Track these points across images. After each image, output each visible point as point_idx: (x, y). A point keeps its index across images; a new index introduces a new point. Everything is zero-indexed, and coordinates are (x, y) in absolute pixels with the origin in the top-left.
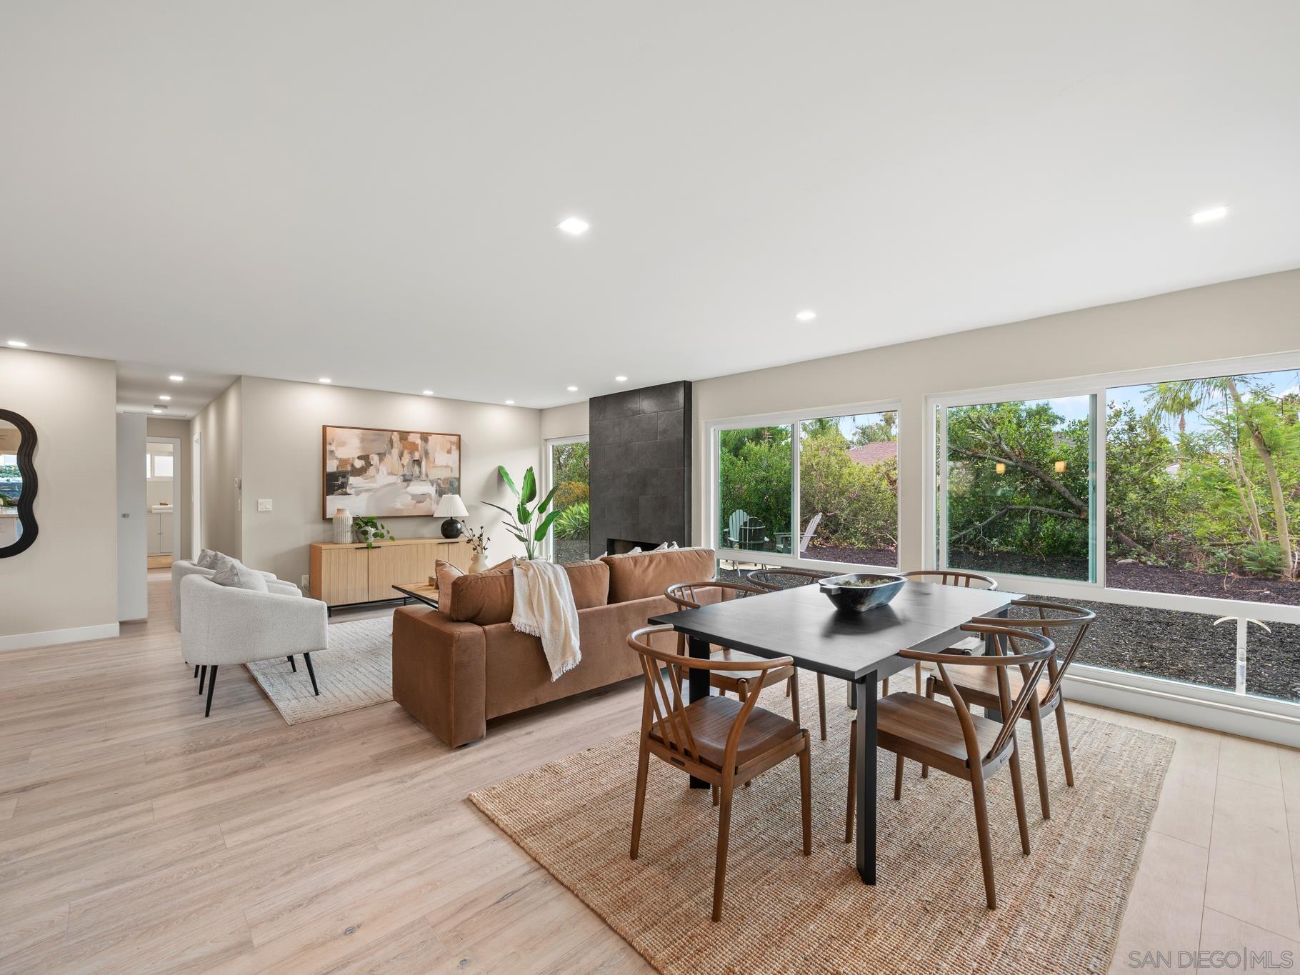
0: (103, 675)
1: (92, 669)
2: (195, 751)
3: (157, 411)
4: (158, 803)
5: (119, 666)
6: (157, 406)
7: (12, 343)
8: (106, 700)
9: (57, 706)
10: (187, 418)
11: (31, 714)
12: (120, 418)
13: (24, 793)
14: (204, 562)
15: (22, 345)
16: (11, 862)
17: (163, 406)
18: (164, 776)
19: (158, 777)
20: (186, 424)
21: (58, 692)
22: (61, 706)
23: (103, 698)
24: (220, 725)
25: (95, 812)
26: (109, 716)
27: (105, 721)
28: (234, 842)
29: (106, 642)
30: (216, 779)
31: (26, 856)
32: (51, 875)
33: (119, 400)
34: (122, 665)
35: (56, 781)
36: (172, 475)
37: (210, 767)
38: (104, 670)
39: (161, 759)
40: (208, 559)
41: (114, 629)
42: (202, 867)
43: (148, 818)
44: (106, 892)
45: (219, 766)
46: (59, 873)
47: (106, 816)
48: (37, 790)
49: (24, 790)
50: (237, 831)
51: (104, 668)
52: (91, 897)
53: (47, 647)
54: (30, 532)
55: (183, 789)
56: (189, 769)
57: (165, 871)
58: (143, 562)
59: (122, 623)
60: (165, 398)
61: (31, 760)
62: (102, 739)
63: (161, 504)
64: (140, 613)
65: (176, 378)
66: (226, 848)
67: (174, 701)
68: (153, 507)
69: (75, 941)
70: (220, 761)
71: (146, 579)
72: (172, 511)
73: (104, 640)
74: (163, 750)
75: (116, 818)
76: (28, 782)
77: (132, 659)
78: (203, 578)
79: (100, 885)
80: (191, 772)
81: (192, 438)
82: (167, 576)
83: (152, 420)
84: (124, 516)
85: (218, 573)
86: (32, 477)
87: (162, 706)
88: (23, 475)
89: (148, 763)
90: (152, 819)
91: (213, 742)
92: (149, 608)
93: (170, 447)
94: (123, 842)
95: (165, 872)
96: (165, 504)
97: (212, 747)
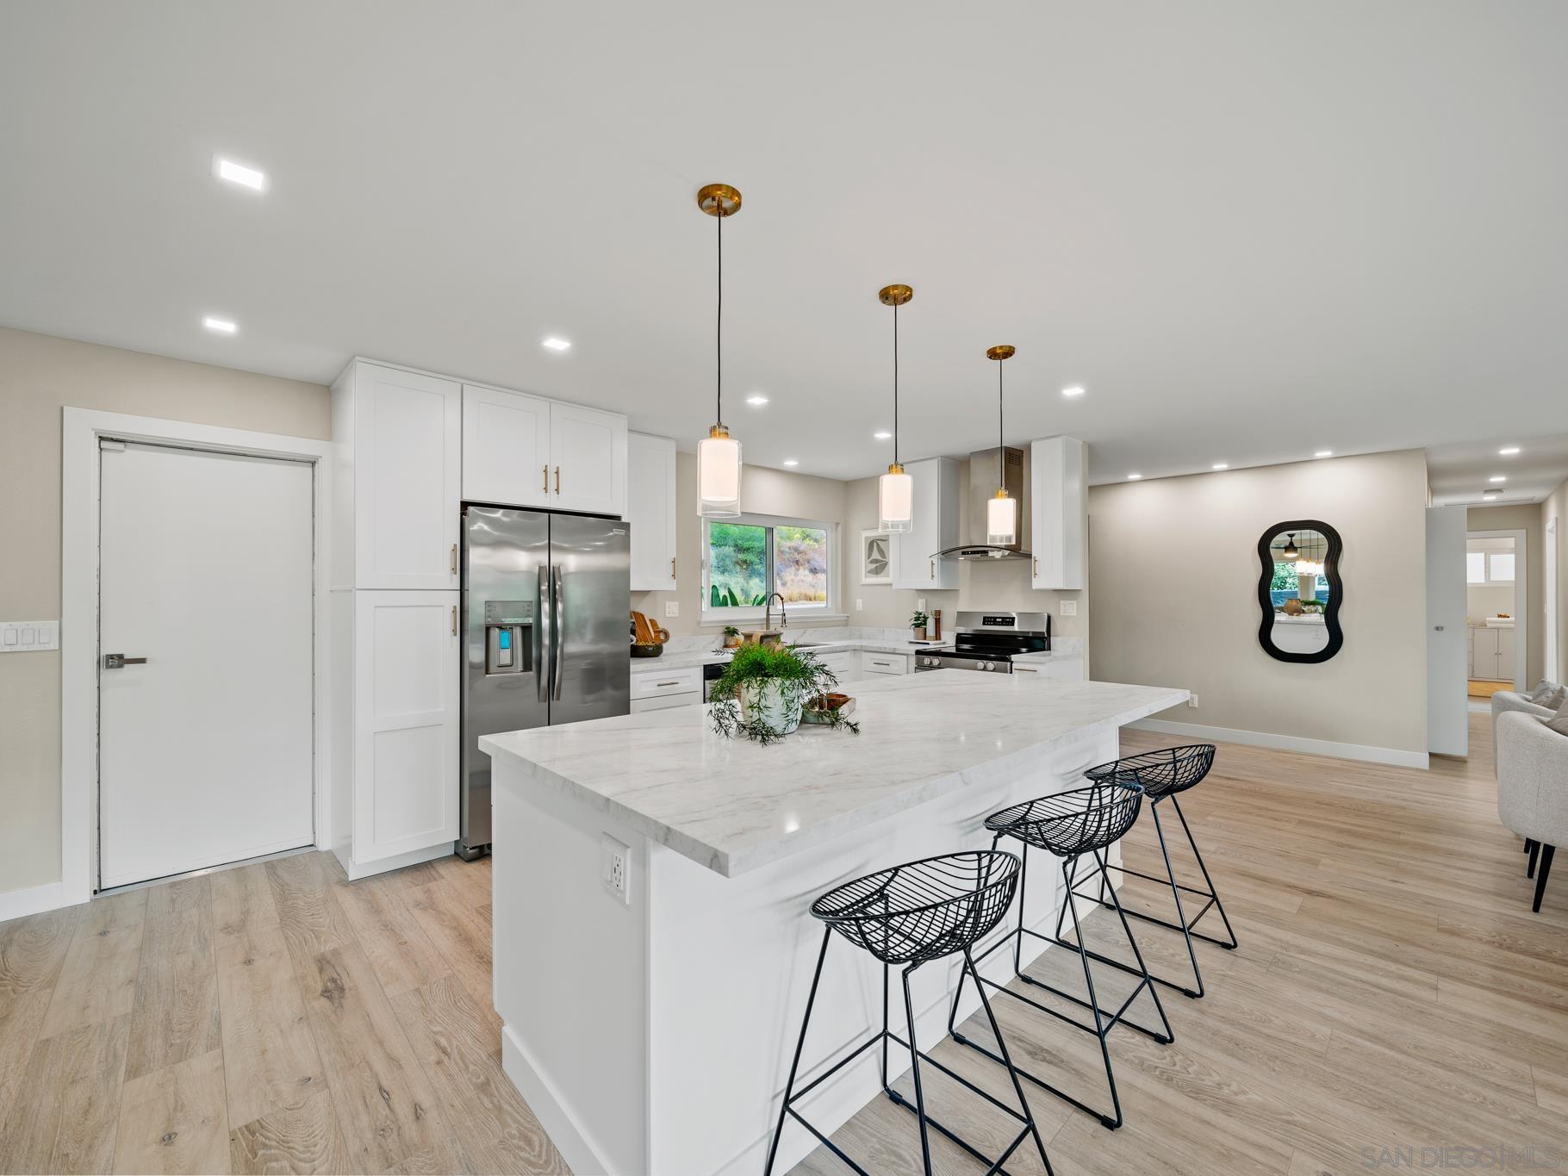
0: (1404, 808)
1: (1393, 798)
2: (1509, 948)
3: (1490, 498)
4: (1445, 984)
5: (1422, 803)
6: (1488, 491)
7: (1319, 455)
8: (1402, 837)
9: (1351, 824)
10: (1535, 501)
11: (1327, 823)
12: (1430, 514)
13: (1310, 896)
14: (1543, 698)
15: (1327, 453)
16: (1290, 953)
17: (1498, 490)
18: (1459, 957)
19: (1454, 956)
20: (1536, 510)
21: (1354, 810)
22: (1355, 825)
23: (1399, 833)
24: (1555, 933)
25: (1372, 953)
26: (1403, 856)
27: (1399, 860)
28: (1552, 1106)
29: (1412, 772)
30: (1536, 1003)
31: (1303, 957)
32: (1319, 989)
33: (1434, 491)
34: (1426, 804)
35: (1338, 900)
36: (1513, 579)
37: (1528, 981)
38: (1404, 803)
39: (1459, 935)
40: (1550, 694)
41: (1423, 761)
42: (1493, 1103)
43: (1428, 995)
44: (1368, 1044)
45: (1545, 987)
46: (1327, 992)
47: (1382, 964)
48: (1320, 898)
49: (1310, 892)
50: (1556, 1092)
51: (1405, 800)
52: (1352, 1037)
53: (1349, 761)
54: (1336, 641)
55: (1482, 987)
56: (1496, 967)
57: (1439, 1070)
58: (1463, 688)
59: (1432, 755)
60: (1498, 479)
61: (1320, 867)
62: (1392, 878)
63: (1500, 616)
64: (1459, 748)
65: (1510, 451)
66: (1536, 1105)
67: (1489, 871)
68: (1488, 619)
69: (1332, 1071)
70: (1547, 981)
71: (1463, 708)
72: (1512, 626)
73: (1411, 769)
74: (1463, 926)
75: (1392, 972)
76: (1315, 887)
77: (1440, 801)
78: (1533, 720)
79: (1364, 1033)
80: (1497, 972)
81: (1545, 526)
82: (1485, 708)
83: (1474, 512)
84: (1437, 628)
85: (1558, 716)
86: (1337, 585)
87: (1471, 871)
88: (1330, 583)
89: (1439, 930)
90: (1435, 999)
91: (1540, 948)
92: (1469, 746)
93: (1511, 542)
94: (1396, 1003)
95: (1441, 1072)
96: (1505, 617)
97: (1537, 956)
